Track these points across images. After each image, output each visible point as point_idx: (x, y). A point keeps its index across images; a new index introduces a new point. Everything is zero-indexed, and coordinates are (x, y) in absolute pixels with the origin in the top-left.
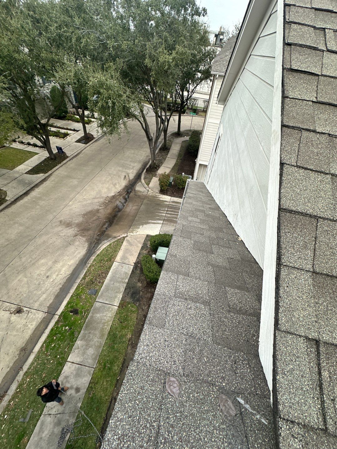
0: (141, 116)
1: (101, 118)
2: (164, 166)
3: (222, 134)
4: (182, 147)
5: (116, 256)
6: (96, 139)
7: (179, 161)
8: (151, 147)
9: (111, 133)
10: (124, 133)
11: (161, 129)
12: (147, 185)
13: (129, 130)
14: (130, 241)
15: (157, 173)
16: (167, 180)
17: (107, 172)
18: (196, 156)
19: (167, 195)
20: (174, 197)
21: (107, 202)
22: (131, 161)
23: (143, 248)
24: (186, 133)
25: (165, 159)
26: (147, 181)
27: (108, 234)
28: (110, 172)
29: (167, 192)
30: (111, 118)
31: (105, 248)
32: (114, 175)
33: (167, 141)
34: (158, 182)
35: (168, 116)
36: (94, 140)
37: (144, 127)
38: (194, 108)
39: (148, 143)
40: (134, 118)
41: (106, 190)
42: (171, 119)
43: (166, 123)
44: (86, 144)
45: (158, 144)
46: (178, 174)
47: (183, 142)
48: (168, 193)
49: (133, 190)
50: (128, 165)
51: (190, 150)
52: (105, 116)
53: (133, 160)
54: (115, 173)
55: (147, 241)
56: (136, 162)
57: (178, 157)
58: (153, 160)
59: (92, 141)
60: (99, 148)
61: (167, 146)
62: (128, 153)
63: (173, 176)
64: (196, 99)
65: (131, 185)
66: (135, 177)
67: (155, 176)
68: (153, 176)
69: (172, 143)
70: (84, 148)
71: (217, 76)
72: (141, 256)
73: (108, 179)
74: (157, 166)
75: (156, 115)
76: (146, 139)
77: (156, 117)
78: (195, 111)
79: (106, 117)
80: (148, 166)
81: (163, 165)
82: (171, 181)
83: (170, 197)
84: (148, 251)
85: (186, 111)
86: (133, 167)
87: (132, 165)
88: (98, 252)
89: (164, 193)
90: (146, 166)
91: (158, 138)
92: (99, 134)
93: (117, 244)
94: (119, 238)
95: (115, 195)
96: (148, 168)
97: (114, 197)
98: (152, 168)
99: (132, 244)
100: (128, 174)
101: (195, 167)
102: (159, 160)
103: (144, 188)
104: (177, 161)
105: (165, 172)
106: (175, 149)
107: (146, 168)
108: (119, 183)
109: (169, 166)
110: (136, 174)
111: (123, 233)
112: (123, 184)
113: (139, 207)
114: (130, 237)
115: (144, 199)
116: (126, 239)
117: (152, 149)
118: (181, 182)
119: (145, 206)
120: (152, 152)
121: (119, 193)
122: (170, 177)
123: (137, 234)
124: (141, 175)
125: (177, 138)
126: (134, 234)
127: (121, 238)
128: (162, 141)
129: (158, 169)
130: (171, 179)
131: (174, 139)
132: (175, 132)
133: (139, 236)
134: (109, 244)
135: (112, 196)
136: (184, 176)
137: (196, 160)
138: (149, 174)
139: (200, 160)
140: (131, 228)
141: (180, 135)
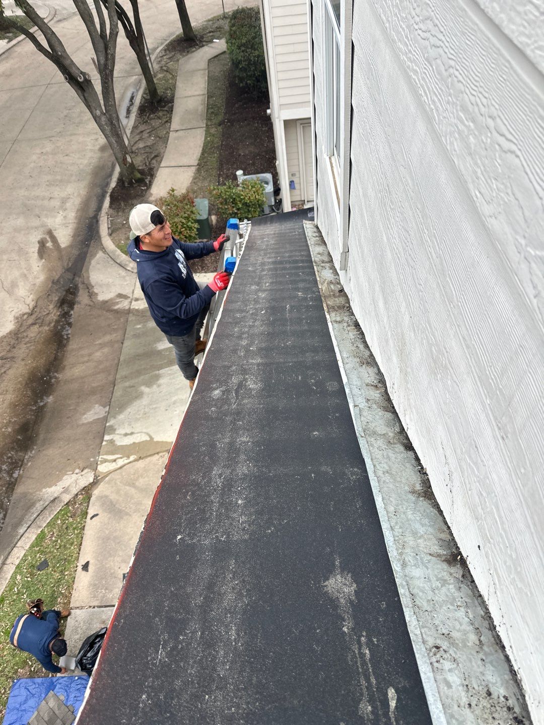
2: (168, 164)
4: (211, 79)
5: (71, 584)
7: (213, 131)
18: (264, 98)
22: (50, 184)
24: (214, 29)
25: (165, 140)
26: (123, 237)
32: (3, 252)
33: (158, 77)
46: (224, 182)
47: (210, 61)
49: (81, 286)
50: (43, 199)
51: (241, 80)
53: (59, 177)
56: (69, 182)
57: (209, 119)
58: (120, 155)
61: (160, 91)
62: (34, 157)
63: (208, 192)
65: (68, 270)
66: (75, 236)
69: (174, 77)
74: (142, 172)
80: (113, 184)
81: (163, 164)
82: (206, 216)
86: (64, 201)
87: (56, 194)
90: (108, 184)
93: (65, 526)
94: (66, 498)
95: (21, 325)
96: (114, 189)
97: (16, 335)
98: (126, 184)
99: (120, 511)
100: (50, 233)
101: (273, 138)
102: (147, 149)
103: (117, 267)
104: (208, 133)
105: (173, 190)
106: (190, 93)
107: (110, 191)
108: (25, 276)
109: (185, 161)
110: (78, 223)
111: (77, 471)
112: (42, 278)
113: (116, 345)
114: (109, 482)
115: (129, 311)
116: (96, 493)
117: (103, 119)
118: (238, 209)
119: (136, 336)
120: (108, 128)
121: (34, 317)
122: (197, 201)
123: (132, 458)
124: (97, 221)
125: (190, 55)
126: (120, 462)
127: (77, 495)
128: (140, 81)
129: (151, 183)
130: (202, 207)
131: (178, 60)
132: (178, 36)
133: (141, 464)
134: (36, 539)
135: (10, 333)
136: (244, 181)
137: (269, 111)
138: (124, 210)
139: (281, 106)
140: (104, 443)
141: (195, 41)
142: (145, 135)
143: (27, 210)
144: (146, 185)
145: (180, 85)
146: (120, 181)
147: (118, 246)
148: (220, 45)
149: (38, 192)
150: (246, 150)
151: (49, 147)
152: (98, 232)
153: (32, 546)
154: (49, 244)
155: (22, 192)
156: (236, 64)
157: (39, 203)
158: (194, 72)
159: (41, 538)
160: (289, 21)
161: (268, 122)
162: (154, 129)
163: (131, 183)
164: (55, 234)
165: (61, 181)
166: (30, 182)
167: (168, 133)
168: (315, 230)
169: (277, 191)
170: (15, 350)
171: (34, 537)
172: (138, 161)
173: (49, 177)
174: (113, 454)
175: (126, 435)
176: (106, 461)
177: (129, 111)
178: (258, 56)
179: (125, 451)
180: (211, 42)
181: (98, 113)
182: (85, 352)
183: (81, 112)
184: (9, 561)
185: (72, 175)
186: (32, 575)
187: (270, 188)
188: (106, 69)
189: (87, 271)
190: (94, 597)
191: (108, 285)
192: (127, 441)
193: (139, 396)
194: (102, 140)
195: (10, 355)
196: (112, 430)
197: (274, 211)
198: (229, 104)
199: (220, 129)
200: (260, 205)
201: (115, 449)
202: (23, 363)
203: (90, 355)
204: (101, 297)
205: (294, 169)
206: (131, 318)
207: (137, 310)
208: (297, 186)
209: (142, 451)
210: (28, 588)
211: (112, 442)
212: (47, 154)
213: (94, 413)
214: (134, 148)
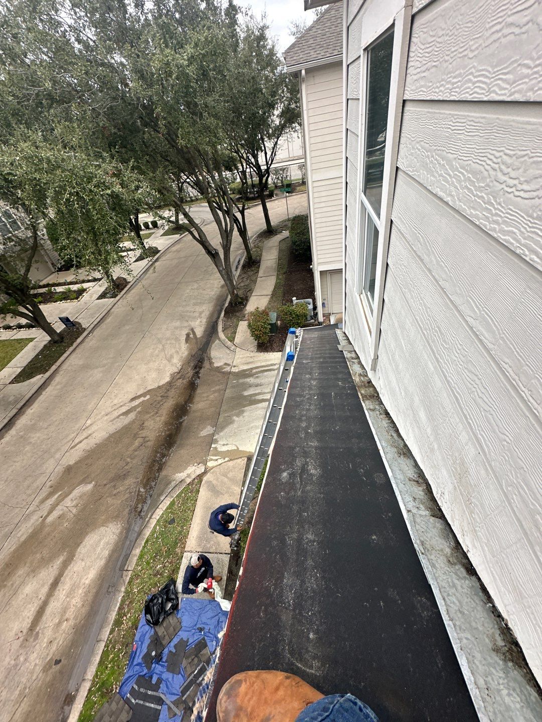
2: (256, 294)
4: (280, 251)
5: (186, 535)
7: (280, 277)
12: (231, 341)
14: (214, 482)
15: (246, 312)
16: (265, 322)
17: (154, 337)
19: (273, 350)
21: (158, 399)
24: (282, 227)
25: (255, 282)
26: (229, 332)
27: (166, 477)
28: (160, 336)
31: (162, 517)
32: (168, 339)
33: (253, 251)
38: (285, 183)
43: (241, 220)
46: (285, 303)
47: (280, 242)
49: (206, 358)
50: (191, 312)
54: (168, 334)
57: (278, 271)
58: (231, 290)
59: (126, 289)
60: (137, 298)
61: (254, 258)
63: (276, 309)
64: (285, 169)
65: (200, 349)
66: (205, 331)
67: (243, 318)
68: (238, 321)
74: (242, 298)
80: (226, 305)
81: (253, 294)
82: (274, 321)
83: (280, 353)
87: (198, 310)
88: (147, 533)
89: (267, 347)
90: (224, 305)
93: (186, 498)
94: (188, 480)
95: (173, 379)
96: (227, 307)
97: (170, 384)
98: (233, 305)
99: (218, 492)
100: (192, 330)
101: (313, 280)
102: (246, 287)
104: (278, 278)
105: (258, 308)
106: (269, 258)
107: (224, 308)
108: (177, 352)
109: (265, 293)
110: (207, 325)
111: (196, 464)
112: (186, 353)
113: (222, 392)
114: (213, 473)
115: (230, 373)
116: (205, 479)
117: (224, 271)
118: (293, 318)
119: (233, 387)
120: (226, 276)
121: (180, 374)
122: (270, 313)
123: (227, 459)
124: (217, 324)
125: (270, 239)
126: (220, 461)
127: (194, 479)
128: (244, 253)
129: (246, 304)
130: (273, 317)
131: (263, 242)
132: (264, 230)
133: (231, 464)
135: (167, 383)
136: (296, 303)
137: (311, 266)
138: (231, 318)
139: (319, 264)
140: (212, 449)
141: (272, 232)
142: (245, 279)
143: (182, 317)
144: (243, 305)
145: (264, 254)
146: (230, 303)
147: (227, 337)
148: (286, 234)
149: (188, 308)
150: (298, 286)
151: (196, 286)
152: (217, 330)
153: (167, 509)
154: (191, 336)
155: (181, 309)
156: (294, 243)
157: (188, 314)
158: (271, 248)
159: (172, 503)
160: (324, 220)
161: (311, 273)
162: (249, 276)
163: (236, 304)
164: (195, 330)
165: (200, 303)
166: (184, 304)
167: (257, 278)
168: (344, 335)
169: (315, 308)
170: (169, 392)
171: (169, 503)
172: (241, 293)
173: (194, 301)
174: (216, 456)
175: (224, 445)
176: (212, 460)
177: (237, 268)
178: (306, 239)
179: (223, 455)
180: (281, 232)
181: (221, 269)
182: (205, 395)
183: (213, 268)
184: (154, 516)
185: (206, 300)
186: (165, 527)
187: (311, 307)
188: (227, 247)
189: (210, 350)
190: (199, 545)
191: (220, 358)
192: (224, 449)
193: (232, 422)
194: (223, 282)
195: (166, 395)
196: (216, 441)
197: (313, 319)
198: (290, 263)
199: (284, 276)
200: (305, 316)
201: (217, 453)
202: (172, 400)
203: (208, 396)
204: (216, 365)
205: (325, 297)
206: (231, 376)
207: (235, 373)
208: (326, 306)
209: (233, 455)
210: (162, 535)
211: (216, 448)
212: (194, 289)
213: (208, 430)
214: (239, 286)
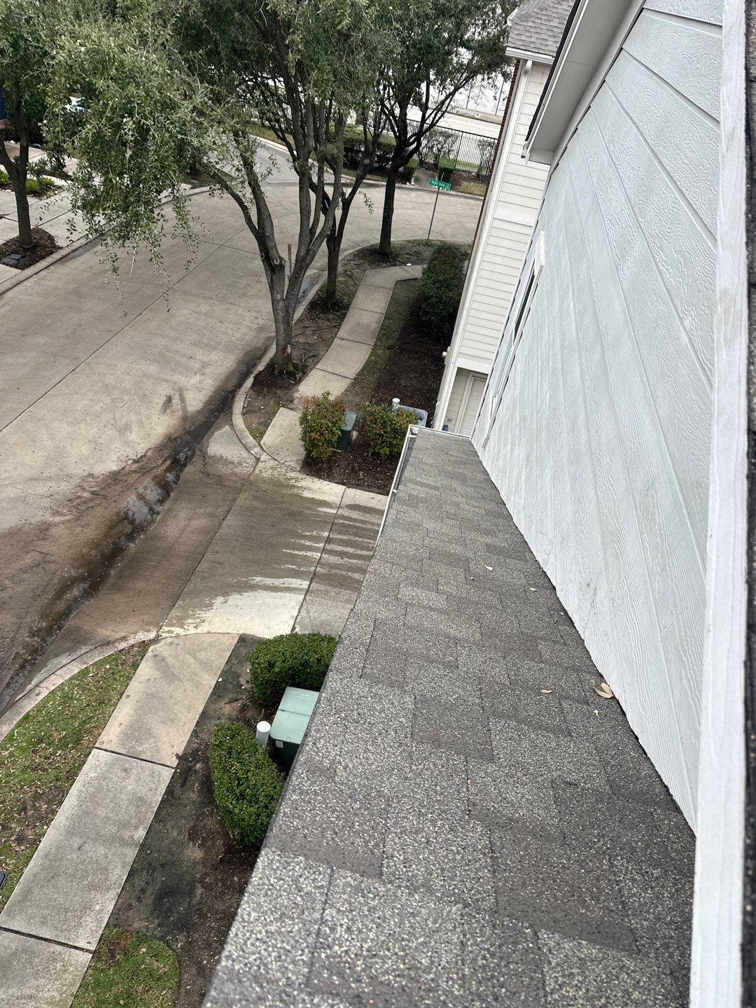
0: (242, 182)
1: (91, 178)
2: (323, 368)
3: (542, 267)
4: (393, 301)
5: (102, 725)
6: (63, 252)
7: (380, 352)
8: (279, 297)
9: (124, 235)
10: (174, 237)
11: (318, 231)
12: (255, 438)
13: (195, 227)
14: (170, 660)
15: (296, 395)
16: (334, 424)
17: (96, 378)
18: (445, 339)
19: (329, 477)
20: (358, 486)
21: (86, 495)
22: (195, 344)
23: (218, 692)
24: (412, 252)
25: (328, 344)
26: (255, 420)
27: (78, 629)
28: (110, 380)
29: (331, 469)
30: (126, 181)
31: (60, 688)
32: (125, 392)
33: (341, 279)
34: (299, 429)
35: (346, 185)
36: (56, 256)
37: (254, 219)
38: (443, 163)
39: (264, 279)
40: (218, 186)
41: (85, 450)
42: (358, 198)
43: (338, 213)
44: (23, 269)
45: (304, 285)
46: (377, 404)
47: (398, 282)
48: (336, 471)
49: (198, 453)
50: (183, 355)
51: (426, 313)
52: (107, 173)
53: (205, 340)
54: (128, 382)
55: (240, 662)
56: (214, 348)
57: (379, 339)
58: (282, 343)
59: (49, 260)
60: (71, 286)
61: (338, 294)
62: (186, 312)
63: (358, 407)
64: (451, 136)
65: (189, 433)
66: (207, 403)
67: (288, 403)
68: (278, 405)
69: (356, 286)
70: (14, 281)
71: (529, 64)
72: (212, 726)
73: (97, 408)
74: (295, 366)
75: (301, 182)
76: (258, 264)
77: (301, 188)
78: (448, 176)
79: (111, 175)
80: (261, 367)
81: (319, 366)
82: (349, 428)
83: (344, 487)
84: (239, 704)
85: (416, 174)
86: (204, 365)
87: (199, 357)
88: (28, 706)
89: (320, 469)
90: (255, 365)
91: (303, 262)
92: (75, 236)
94: (122, 645)
95: (124, 469)
96: (261, 372)
97: (115, 477)
98: (276, 372)
99: (173, 675)
100: (181, 392)
101: (441, 380)
102: (307, 346)
103: (240, 447)
104: (374, 352)
105: (328, 394)
106: (368, 308)
107: (255, 372)
108: (141, 423)
109: (342, 370)
110: (214, 393)
111: (141, 624)
112: (159, 430)
113: (217, 520)
116: (153, 650)
117: (281, 304)
120: (281, 314)
121: (139, 465)
122: (347, 411)
123: (201, 630)
124: (233, 397)
125: (378, 270)
127: (133, 646)
128: (319, 276)
129: (301, 380)
130: (350, 419)
131: (365, 270)
132: (372, 246)
133: (207, 638)
134: (79, 673)
135: (111, 473)
136: (399, 409)
137: (444, 354)
138: (265, 395)
139: (460, 354)
140: (176, 607)
141: (388, 257)
142: (309, 332)
143: (163, 359)
144: (295, 379)
145: (360, 295)
146: (271, 366)
147: (248, 428)
148: (414, 271)
149: (180, 347)
150: (408, 382)
151: (204, 308)
152: (231, 408)
153: (71, 679)
154: (176, 402)
155: (163, 342)
156: (425, 297)
157: (178, 357)
158: (377, 287)
159: (84, 673)
162: (319, 329)
163: (281, 373)
164: (186, 394)
165: (207, 345)
166: (173, 334)
167: (333, 338)
170: (109, 490)
171: (76, 671)
172: (294, 355)
173: (195, 337)
178: (453, 297)
180: (405, 264)
184: (43, 685)
185: (220, 343)
189: (208, 440)
190: (123, 745)
195: (102, 493)
198: (405, 331)
199: (388, 352)
204: (215, 470)
205: (453, 417)
212: (200, 313)
214: (293, 340)
